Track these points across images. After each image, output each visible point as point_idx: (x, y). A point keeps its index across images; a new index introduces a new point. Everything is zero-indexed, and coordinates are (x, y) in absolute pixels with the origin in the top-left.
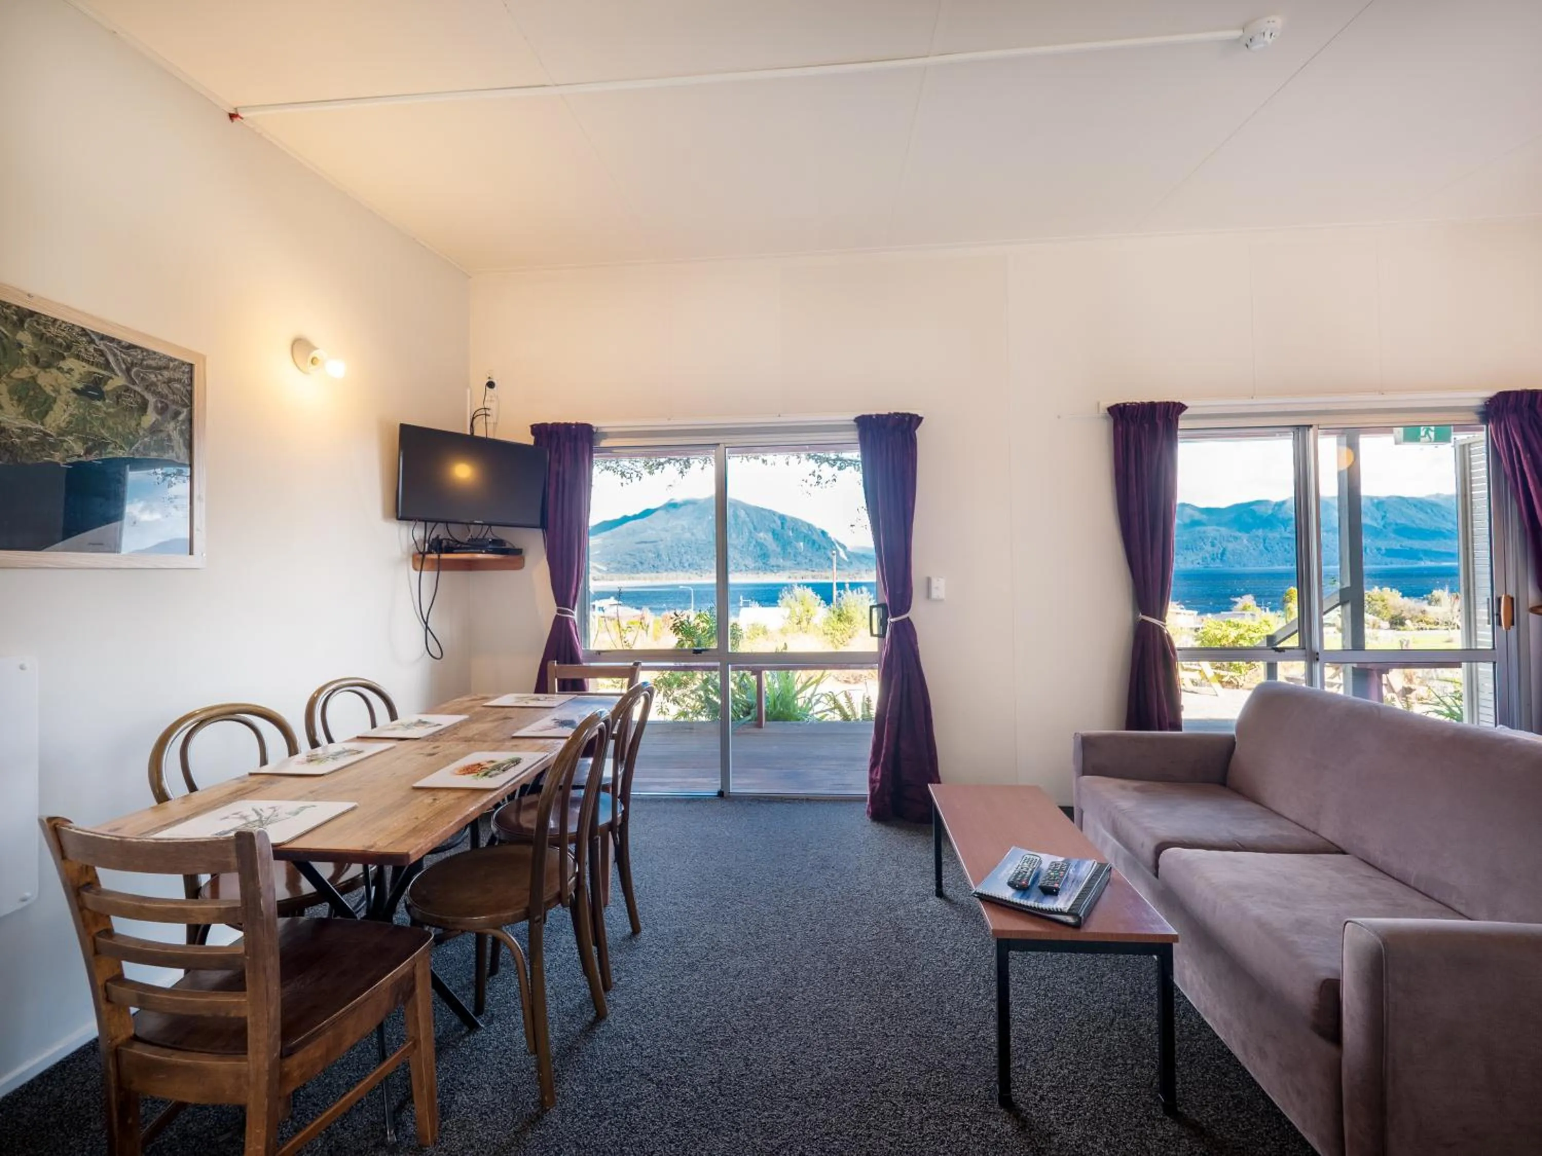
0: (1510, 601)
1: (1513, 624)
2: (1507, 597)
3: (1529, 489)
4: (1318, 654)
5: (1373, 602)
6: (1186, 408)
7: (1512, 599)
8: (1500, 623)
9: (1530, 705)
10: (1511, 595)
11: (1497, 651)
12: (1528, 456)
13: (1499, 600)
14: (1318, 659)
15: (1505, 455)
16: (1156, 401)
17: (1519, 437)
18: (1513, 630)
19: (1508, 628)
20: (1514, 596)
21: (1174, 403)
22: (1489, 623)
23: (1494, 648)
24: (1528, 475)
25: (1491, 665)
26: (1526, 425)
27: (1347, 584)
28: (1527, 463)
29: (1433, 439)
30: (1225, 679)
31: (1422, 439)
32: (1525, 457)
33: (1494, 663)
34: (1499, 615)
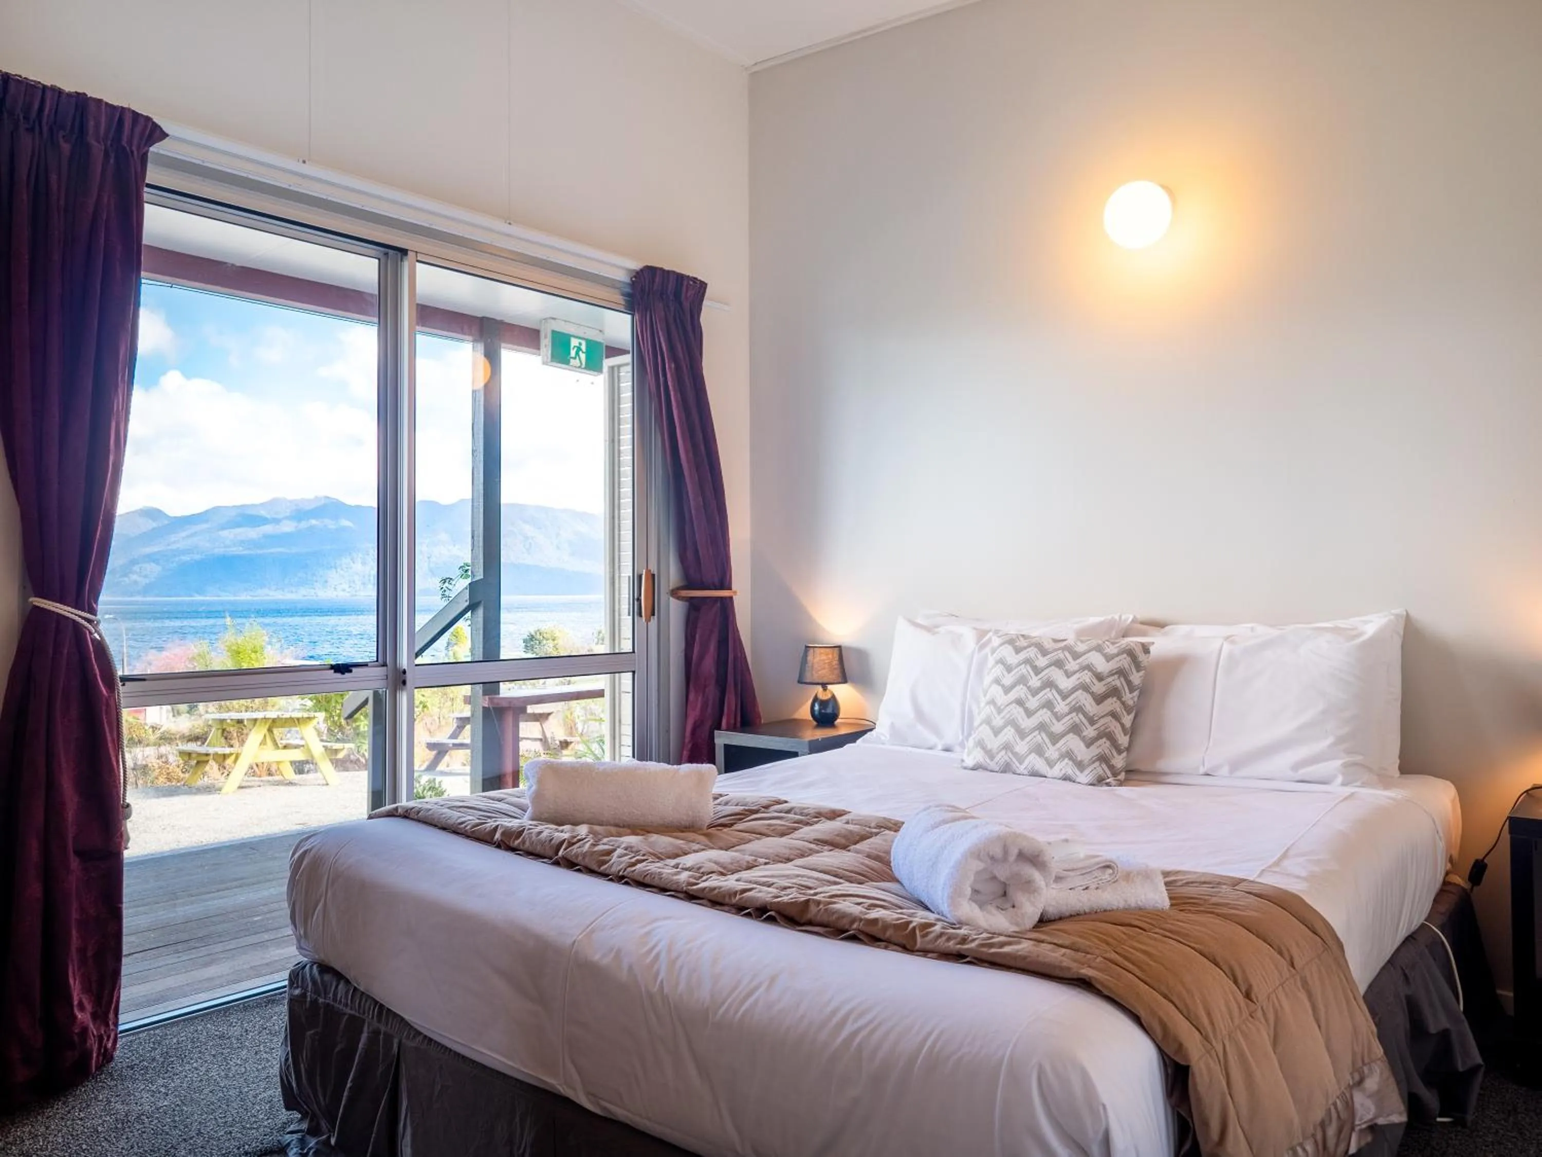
0: (650, 577)
1: (653, 615)
2: (648, 571)
3: (673, 419)
4: (404, 672)
5: (545, 642)
6: (164, 135)
7: (653, 575)
8: (640, 615)
9: (668, 731)
10: (652, 572)
11: (636, 654)
12: (673, 366)
13: (640, 577)
14: (404, 683)
15: (649, 359)
16: (90, 94)
17: (664, 336)
18: (654, 621)
19: (648, 620)
20: (656, 573)
21: (136, 116)
22: (629, 615)
23: (634, 652)
24: (672, 393)
25: (630, 674)
26: (671, 320)
27: (480, 576)
28: (672, 375)
29: (583, 366)
30: (341, 756)
31: (572, 362)
32: (670, 367)
33: (634, 672)
34: (639, 600)
